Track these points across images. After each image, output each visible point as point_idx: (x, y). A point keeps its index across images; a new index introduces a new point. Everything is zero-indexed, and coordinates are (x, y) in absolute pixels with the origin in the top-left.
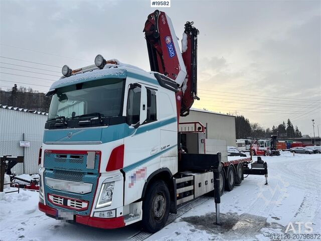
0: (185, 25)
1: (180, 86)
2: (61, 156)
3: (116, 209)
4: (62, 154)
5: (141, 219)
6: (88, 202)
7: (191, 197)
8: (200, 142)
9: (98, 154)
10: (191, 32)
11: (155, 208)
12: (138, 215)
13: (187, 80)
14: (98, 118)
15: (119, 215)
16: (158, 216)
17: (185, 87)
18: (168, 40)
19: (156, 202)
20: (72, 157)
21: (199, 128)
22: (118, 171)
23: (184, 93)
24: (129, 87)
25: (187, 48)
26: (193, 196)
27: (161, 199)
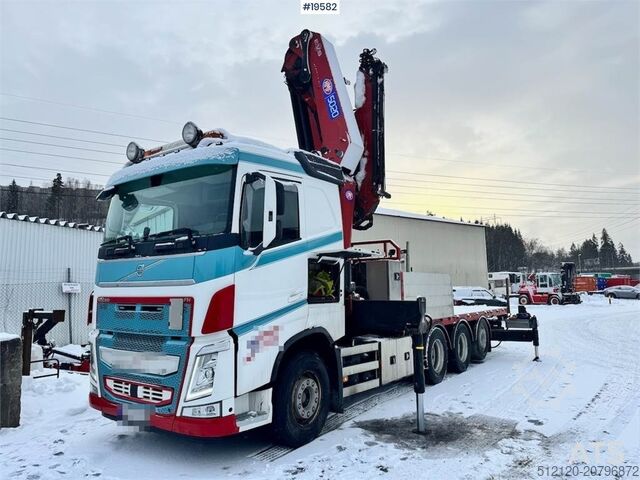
0: (361, 55)
1: (352, 173)
2: (127, 308)
3: (221, 402)
4: (128, 303)
5: (269, 420)
6: (172, 390)
7: (375, 383)
8: (391, 278)
9: (189, 303)
10: (372, 68)
11: (299, 401)
12: (264, 413)
13: (365, 161)
14: (186, 238)
15: (226, 413)
16: (305, 417)
17: (361, 175)
18: (327, 85)
19: (301, 391)
20: (144, 309)
21: (392, 252)
22: (224, 334)
23: (360, 184)
24: (244, 180)
25: (364, 99)
26: (378, 380)
27: (310, 385)
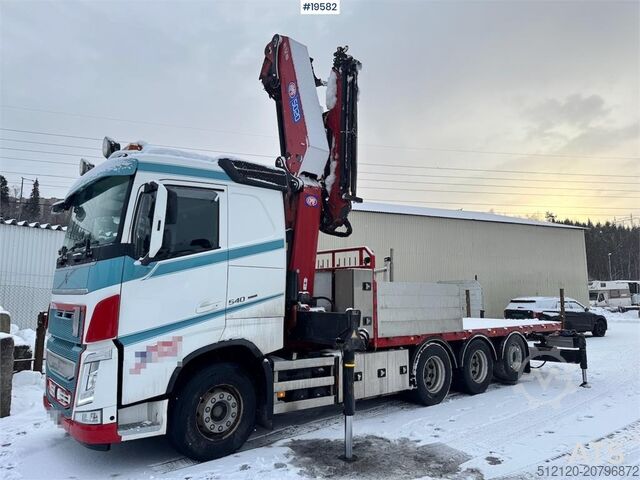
0: (335, 54)
1: (319, 177)
3: (101, 409)
4: (60, 310)
5: (162, 430)
6: (72, 394)
7: (329, 400)
8: (358, 289)
10: (345, 66)
11: (207, 415)
12: (158, 424)
13: (334, 165)
14: (85, 249)
15: (107, 421)
16: (215, 431)
17: (330, 179)
18: (292, 89)
19: (210, 405)
21: (367, 260)
22: (109, 344)
23: (329, 189)
25: (335, 99)
26: (333, 397)
27: (225, 398)
